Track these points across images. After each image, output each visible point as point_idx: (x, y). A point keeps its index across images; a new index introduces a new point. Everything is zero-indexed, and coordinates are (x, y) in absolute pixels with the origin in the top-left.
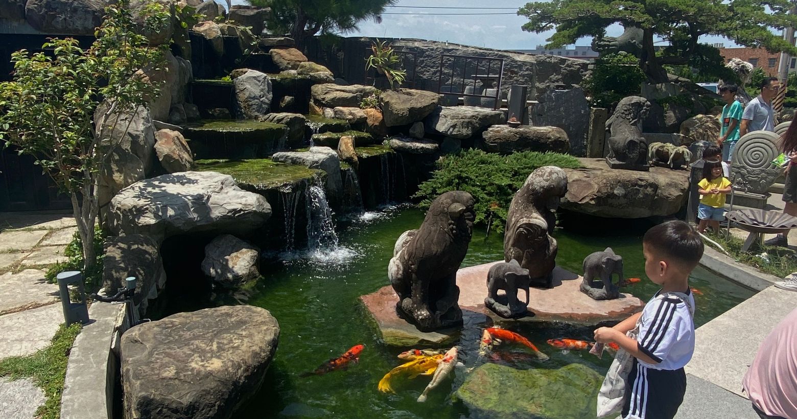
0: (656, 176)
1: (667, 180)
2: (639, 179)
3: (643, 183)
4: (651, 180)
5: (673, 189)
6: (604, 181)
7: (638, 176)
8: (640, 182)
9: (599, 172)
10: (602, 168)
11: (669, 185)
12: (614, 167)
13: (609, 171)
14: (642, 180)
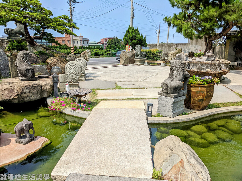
0: (40, 82)
1: (45, 83)
2: (34, 84)
3: (36, 86)
4: (38, 84)
5: (48, 86)
6: (19, 87)
7: (33, 83)
8: (34, 85)
9: (16, 84)
10: (17, 82)
11: (46, 85)
12: (22, 80)
13: (20, 83)
14: (35, 84)
